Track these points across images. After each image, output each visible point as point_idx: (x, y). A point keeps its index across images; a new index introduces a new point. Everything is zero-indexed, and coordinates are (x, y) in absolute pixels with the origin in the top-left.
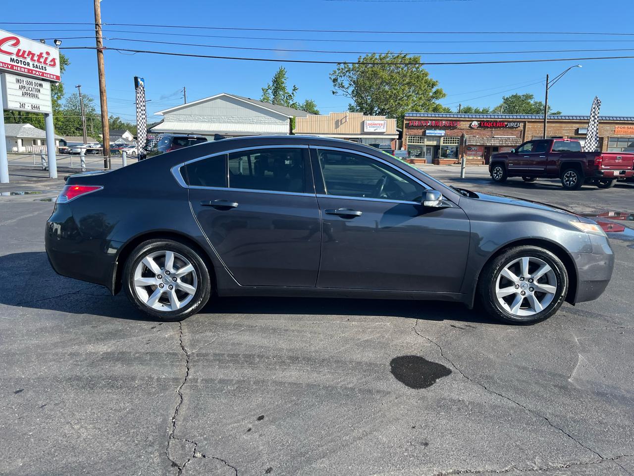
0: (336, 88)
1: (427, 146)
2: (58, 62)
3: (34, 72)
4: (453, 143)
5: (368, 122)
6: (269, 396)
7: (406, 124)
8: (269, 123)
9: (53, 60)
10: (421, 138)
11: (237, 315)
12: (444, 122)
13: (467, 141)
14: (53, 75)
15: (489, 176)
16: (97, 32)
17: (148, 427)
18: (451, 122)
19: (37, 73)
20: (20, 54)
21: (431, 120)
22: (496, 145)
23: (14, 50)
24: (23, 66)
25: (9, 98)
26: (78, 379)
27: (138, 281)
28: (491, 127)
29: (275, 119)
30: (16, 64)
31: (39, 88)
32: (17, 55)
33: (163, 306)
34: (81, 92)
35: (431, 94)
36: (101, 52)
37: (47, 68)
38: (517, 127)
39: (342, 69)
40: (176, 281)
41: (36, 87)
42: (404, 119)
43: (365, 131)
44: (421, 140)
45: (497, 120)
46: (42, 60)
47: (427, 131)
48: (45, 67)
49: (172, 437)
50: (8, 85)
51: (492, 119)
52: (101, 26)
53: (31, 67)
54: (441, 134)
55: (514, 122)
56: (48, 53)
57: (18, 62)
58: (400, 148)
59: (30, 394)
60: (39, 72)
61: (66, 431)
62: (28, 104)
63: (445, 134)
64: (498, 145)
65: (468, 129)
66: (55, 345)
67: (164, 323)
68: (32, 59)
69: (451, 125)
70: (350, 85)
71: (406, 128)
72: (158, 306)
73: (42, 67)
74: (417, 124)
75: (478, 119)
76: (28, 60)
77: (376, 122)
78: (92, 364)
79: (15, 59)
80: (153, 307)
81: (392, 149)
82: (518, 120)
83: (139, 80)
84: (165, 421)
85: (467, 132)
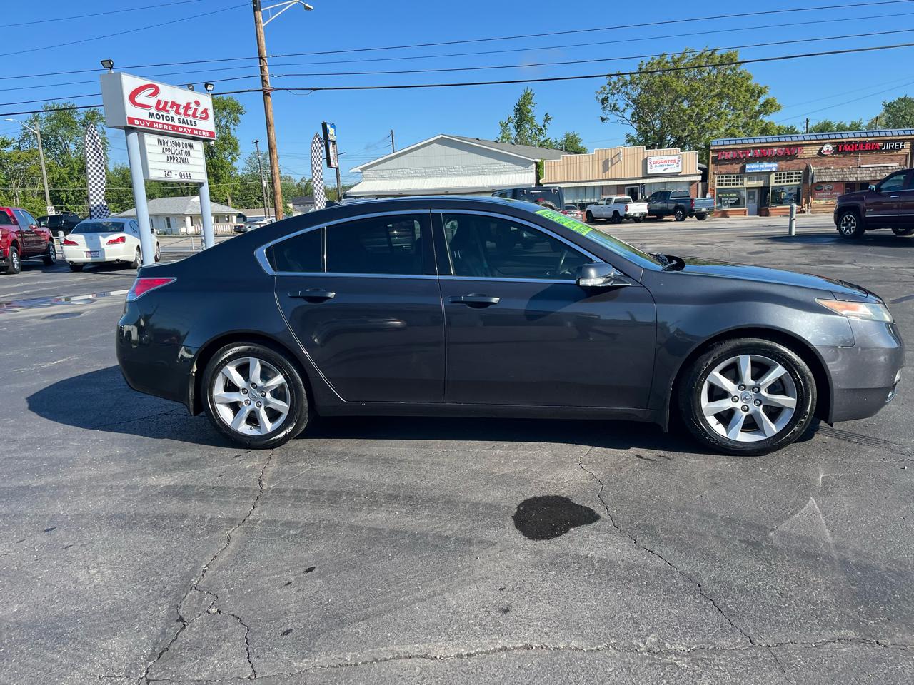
0: (607, 112)
1: (747, 188)
2: (211, 113)
3: (180, 129)
4: (792, 181)
5: (653, 159)
6: (335, 543)
7: (713, 157)
8: (506, 172)
9: (205, 111)
10: (738, 177)
11: (348, 440)
12: (775, 150)
13: (815, 176)
14: (206, 131)
15: (834, 230)
16: (262, 68)
17: (171, 576)
18: (788, 149)
19: (185, 130)
20: (161, 107)
21: (753, 148)
22: (865, 179)
23: (153, 102)
24: (165, 122)
25: (151, 165)
26: (122, 516)
27: (218, 396)
28: (855, 152)
29: (514, 166)
30: (156, 120)
31: (188, 149)
32: (157, 108)
33: (251, 429)
34: (259, 149)
35: (757, 108)
36: (268, 94)
37: (198, 122)
38: (900, 150)
39: (615, 83)
40: (264, 396)
41: (185, 149)
42: (710, 150)
43: (649, 173)
44: (738, 180)
45: (865, 139)
46: (190, 112)
47: (748, 166)
48: (195, 122)
49: (193, 588)
50: (148, 149)
51: (857, 140)
52: (266, 59)
53: (176, 123)
54: (771, 168)
55: (894, 141)
56: (197, 103)
57: (158, 116)
58: (704, 195)
59: (60, 533)
60: (186, 128)
61: (79, 576)
62: (176, 172)
63: (778, 168)
64: (868, 179)
65: (816, 158)
66: (114, 476)
67: (253, 451)
68: (177, 112)
69: (788, 153)
70: (627, 105)
71: (712, 163)
72: (244, 429)
73: (191, 121)
74: (731, 155)
75: (834, 141)
76: (172, 113)
77: (666, 158)
78: (146, 499)
79: (155, 113)
80: (238, 430)
81: (691, 197)
82: (900, 138)
83: (329, 126)
84: (194, 570)
85: (815, 162)
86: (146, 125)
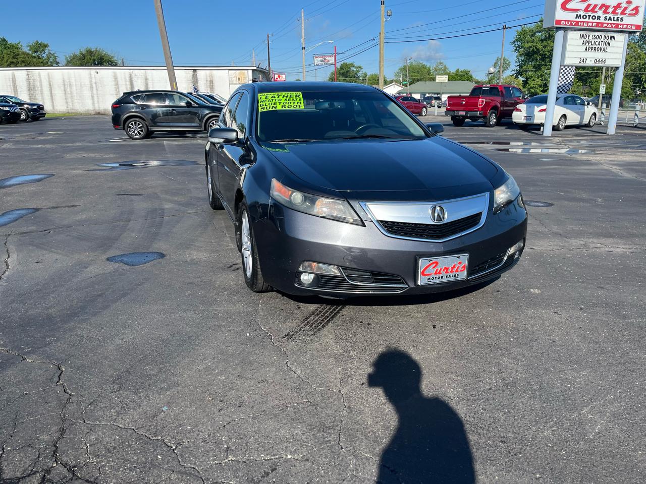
3: (604, 25)
9: (636, 9)
14: (632, 25)
19: (609, 25)
23: (582, 6)
25: (568, 54)
30: (582, 20)
31: (609, 40)
32: (586, 10)
37: (625, 18)
41: (606, 40)
46: (619, 11)
48: (622, 18)
50: (569, 42)
53: (602, 20)
56: (629, 3)
57: (585, 17)
60: (611, 24)
62: (591, 59)
68: (605, 12)
73: (618, 18)
76: (600, 13)
79: (583, 14)
86: (571, 24)
